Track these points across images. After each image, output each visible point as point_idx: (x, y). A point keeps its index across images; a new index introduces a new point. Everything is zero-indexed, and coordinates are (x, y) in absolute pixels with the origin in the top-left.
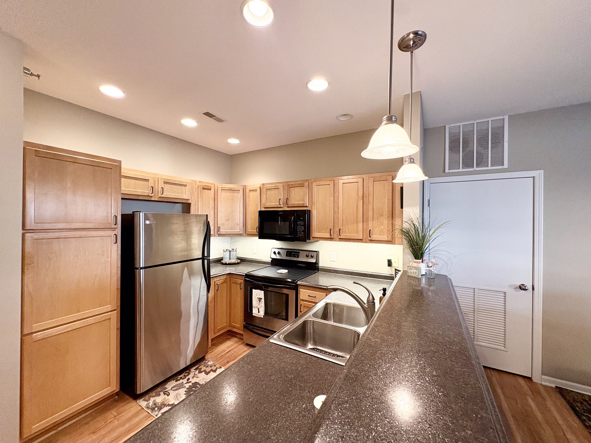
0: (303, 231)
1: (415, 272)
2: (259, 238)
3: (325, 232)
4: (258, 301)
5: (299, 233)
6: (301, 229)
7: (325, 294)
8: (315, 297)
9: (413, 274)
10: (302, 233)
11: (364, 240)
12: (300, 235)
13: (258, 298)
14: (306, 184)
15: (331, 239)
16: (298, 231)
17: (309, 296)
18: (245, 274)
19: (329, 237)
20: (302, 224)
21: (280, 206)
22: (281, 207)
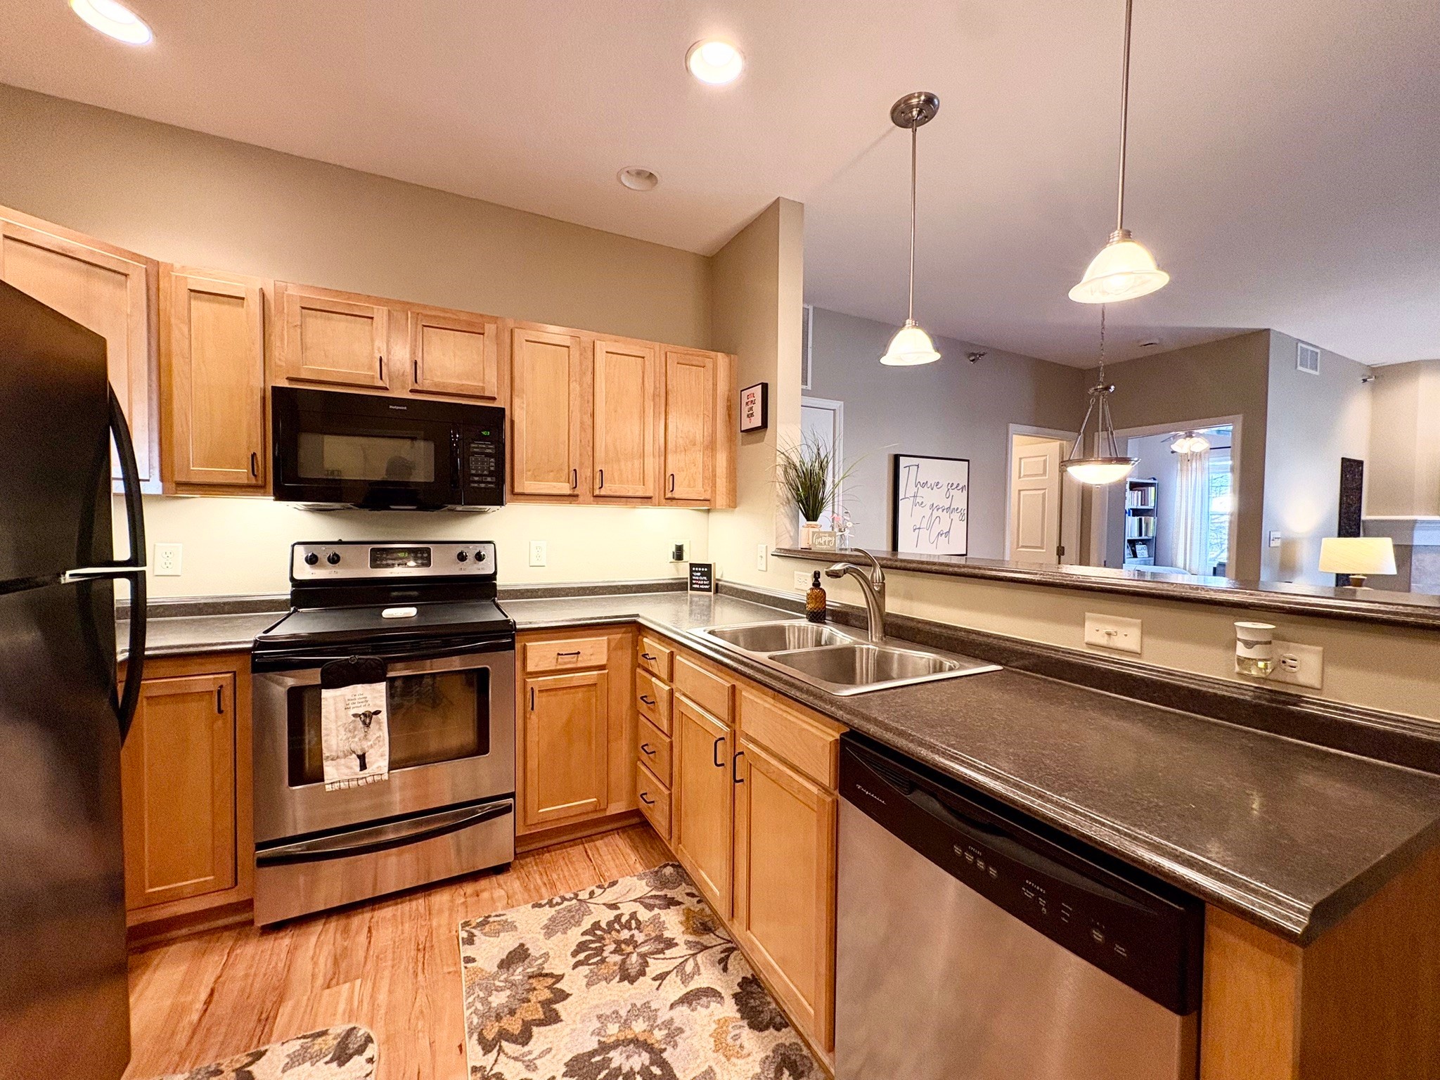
0: (490, 472)
1: (829, 541)
2: (276, 500)
3: (557, 480)
4: (361, 725)
5: (476, 479)
6: (480, 466)
7: (605, 638)
8: (579, 653)
9: (825, 544)
10: (489, 479)
11: (655, 500)
12: (483, 485)
13: (355, 715)
14: (490, 328)
15: (572, 497)
16: (473, 472)
17: (559, 654)
18: (250, 645)
19: (568, 492)
20: (488, 451)
21: (380, 384)
22: (386, 389)
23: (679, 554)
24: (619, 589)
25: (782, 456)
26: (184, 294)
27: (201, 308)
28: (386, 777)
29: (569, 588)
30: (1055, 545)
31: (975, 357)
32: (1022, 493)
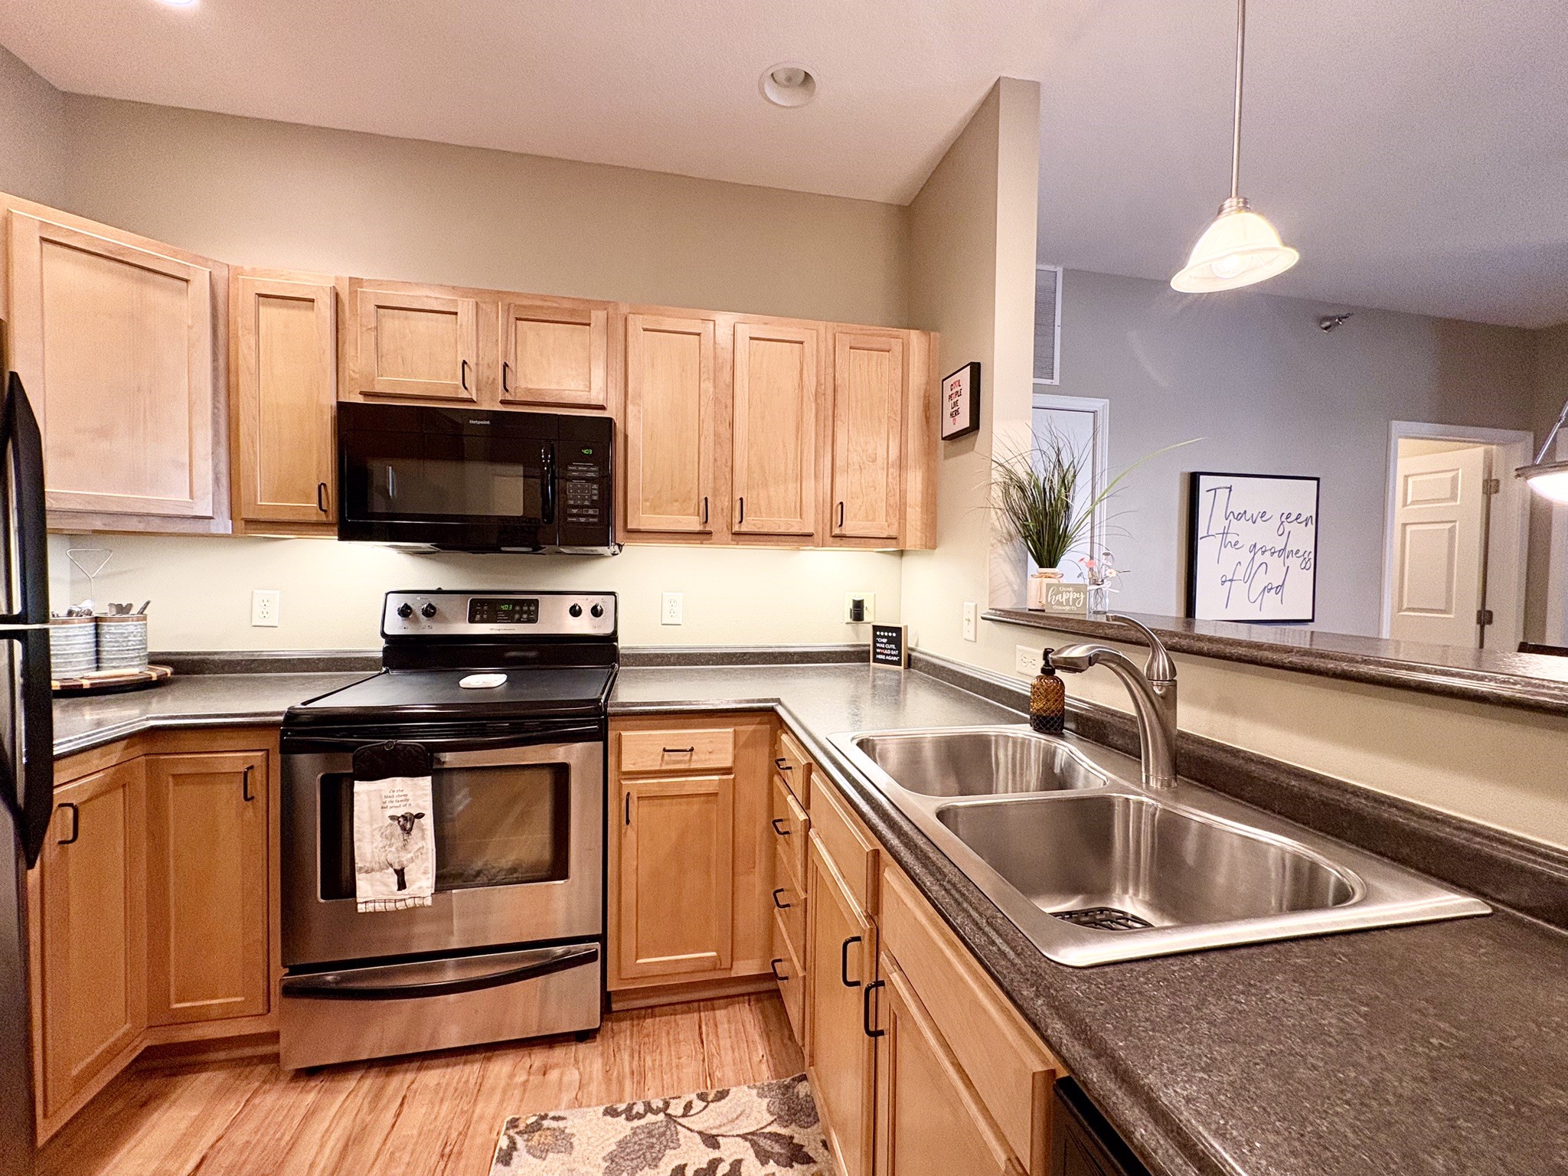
0: (593, 501)
1: (1074, 600)
2: (339, 540)
3: (683, 512)
4: (399, 831)
5: (575, 511)
6: (579, 493)
7: (731, 730)
8: (692, 750)
9: (1068, 604)
10: (591, 512)
11: (817, 538)
12: (583, 520)
13: (392, 818)
14: (598, 317)
15: (703, 535)
16: (572, 502)
17: (665, 750)
18: (281, 718)
19: (698, 528)
20: (589, 475)
21: (464, 395)
22: (471, 401)
23: (858, 611)
24: (775, 658)
25: (1000, 468)
26: (252, 299)
27: (271, 314)
28: (428, 902)
29: (710, 654)
30: (1474, 607)
31: (1331, 322)
32: (1409, 529)
